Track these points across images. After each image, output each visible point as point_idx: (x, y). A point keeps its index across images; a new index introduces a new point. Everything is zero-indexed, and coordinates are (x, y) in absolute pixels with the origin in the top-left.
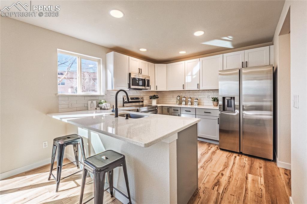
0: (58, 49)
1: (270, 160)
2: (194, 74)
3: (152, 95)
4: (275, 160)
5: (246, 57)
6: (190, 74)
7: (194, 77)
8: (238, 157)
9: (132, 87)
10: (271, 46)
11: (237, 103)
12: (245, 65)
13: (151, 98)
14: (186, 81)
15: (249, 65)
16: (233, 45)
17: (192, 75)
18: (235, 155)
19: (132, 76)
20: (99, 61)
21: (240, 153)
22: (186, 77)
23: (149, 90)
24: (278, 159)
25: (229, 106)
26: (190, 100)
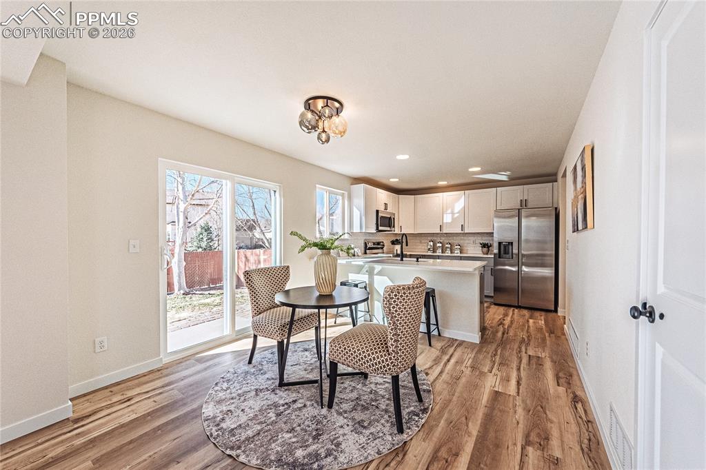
0: (317, 185)
1: (550, 311)
2: (456, 211)
3: (394, 239)
4: (556, 311)
5: (526, 193)
6: (449, 211)
7: (456, 215)
8: (516, 310)
9: (380, 228)
10: (555, 183)
11: (515, 251)
12: (524, 204)
13: (393, 243)
14: (445, 221)
15: (530, 205)
16: (509, 178)
17: (453, 213)
18: (512, 309)
19: (380, 215)
20: (343, 195)
21: (519, 307)
22: (445, 215)
23: (393, 232)
24: (559, 309)
25: (506, 252)
26: (449, 246)
